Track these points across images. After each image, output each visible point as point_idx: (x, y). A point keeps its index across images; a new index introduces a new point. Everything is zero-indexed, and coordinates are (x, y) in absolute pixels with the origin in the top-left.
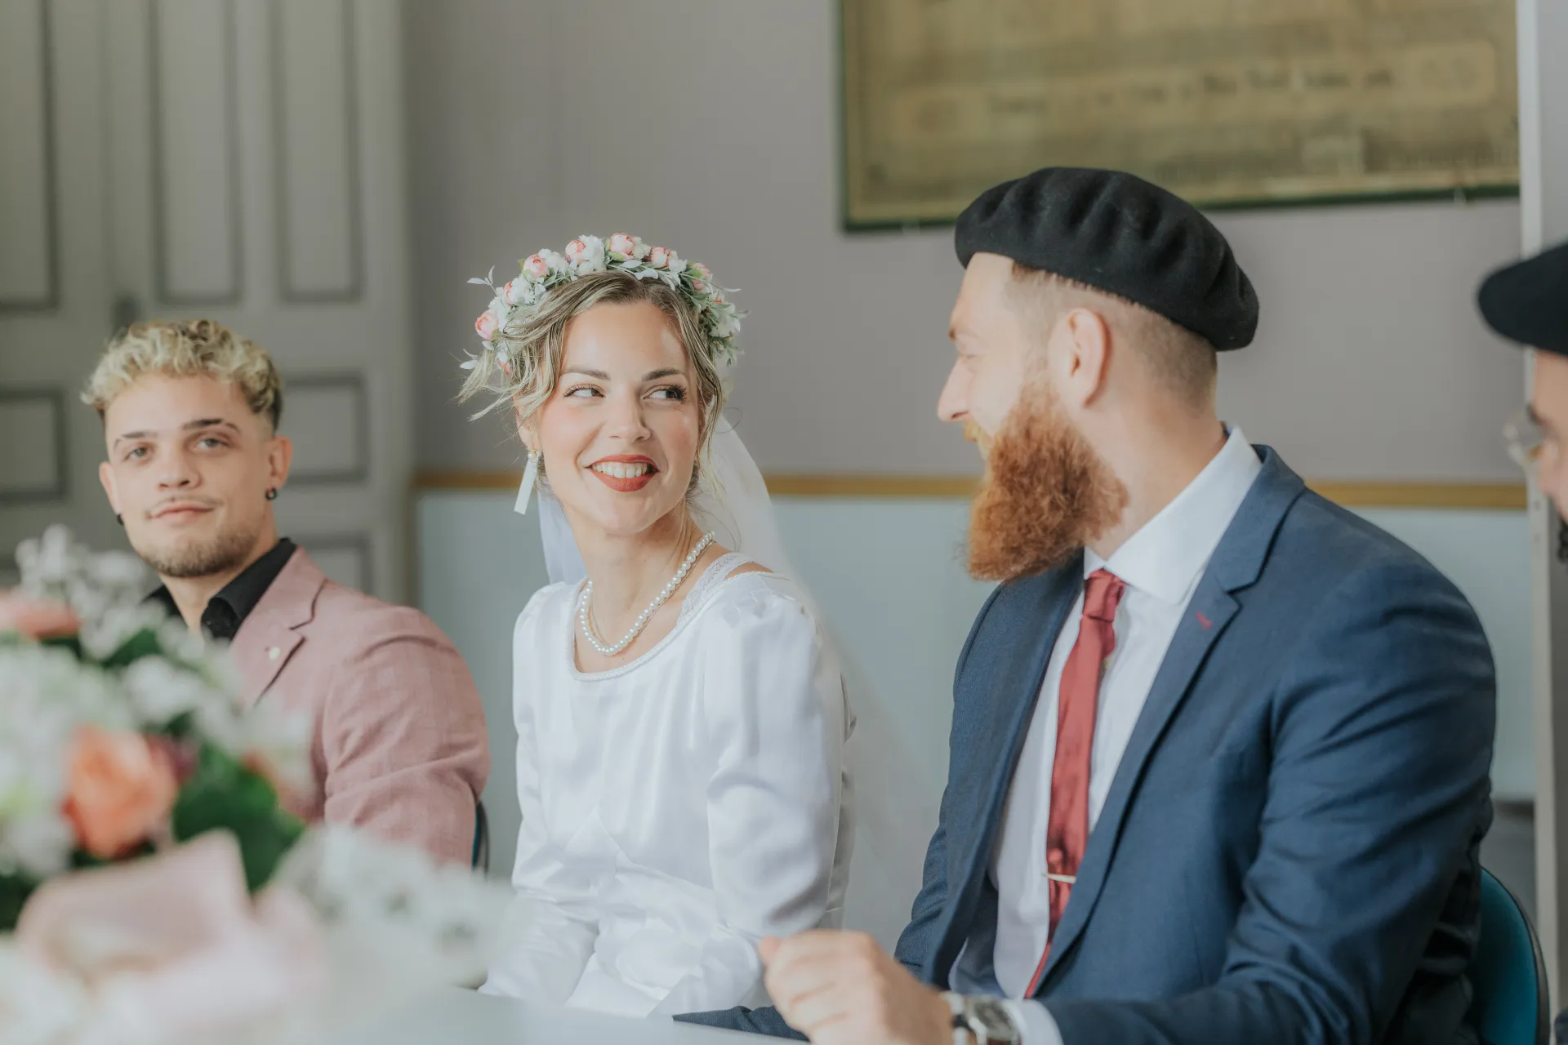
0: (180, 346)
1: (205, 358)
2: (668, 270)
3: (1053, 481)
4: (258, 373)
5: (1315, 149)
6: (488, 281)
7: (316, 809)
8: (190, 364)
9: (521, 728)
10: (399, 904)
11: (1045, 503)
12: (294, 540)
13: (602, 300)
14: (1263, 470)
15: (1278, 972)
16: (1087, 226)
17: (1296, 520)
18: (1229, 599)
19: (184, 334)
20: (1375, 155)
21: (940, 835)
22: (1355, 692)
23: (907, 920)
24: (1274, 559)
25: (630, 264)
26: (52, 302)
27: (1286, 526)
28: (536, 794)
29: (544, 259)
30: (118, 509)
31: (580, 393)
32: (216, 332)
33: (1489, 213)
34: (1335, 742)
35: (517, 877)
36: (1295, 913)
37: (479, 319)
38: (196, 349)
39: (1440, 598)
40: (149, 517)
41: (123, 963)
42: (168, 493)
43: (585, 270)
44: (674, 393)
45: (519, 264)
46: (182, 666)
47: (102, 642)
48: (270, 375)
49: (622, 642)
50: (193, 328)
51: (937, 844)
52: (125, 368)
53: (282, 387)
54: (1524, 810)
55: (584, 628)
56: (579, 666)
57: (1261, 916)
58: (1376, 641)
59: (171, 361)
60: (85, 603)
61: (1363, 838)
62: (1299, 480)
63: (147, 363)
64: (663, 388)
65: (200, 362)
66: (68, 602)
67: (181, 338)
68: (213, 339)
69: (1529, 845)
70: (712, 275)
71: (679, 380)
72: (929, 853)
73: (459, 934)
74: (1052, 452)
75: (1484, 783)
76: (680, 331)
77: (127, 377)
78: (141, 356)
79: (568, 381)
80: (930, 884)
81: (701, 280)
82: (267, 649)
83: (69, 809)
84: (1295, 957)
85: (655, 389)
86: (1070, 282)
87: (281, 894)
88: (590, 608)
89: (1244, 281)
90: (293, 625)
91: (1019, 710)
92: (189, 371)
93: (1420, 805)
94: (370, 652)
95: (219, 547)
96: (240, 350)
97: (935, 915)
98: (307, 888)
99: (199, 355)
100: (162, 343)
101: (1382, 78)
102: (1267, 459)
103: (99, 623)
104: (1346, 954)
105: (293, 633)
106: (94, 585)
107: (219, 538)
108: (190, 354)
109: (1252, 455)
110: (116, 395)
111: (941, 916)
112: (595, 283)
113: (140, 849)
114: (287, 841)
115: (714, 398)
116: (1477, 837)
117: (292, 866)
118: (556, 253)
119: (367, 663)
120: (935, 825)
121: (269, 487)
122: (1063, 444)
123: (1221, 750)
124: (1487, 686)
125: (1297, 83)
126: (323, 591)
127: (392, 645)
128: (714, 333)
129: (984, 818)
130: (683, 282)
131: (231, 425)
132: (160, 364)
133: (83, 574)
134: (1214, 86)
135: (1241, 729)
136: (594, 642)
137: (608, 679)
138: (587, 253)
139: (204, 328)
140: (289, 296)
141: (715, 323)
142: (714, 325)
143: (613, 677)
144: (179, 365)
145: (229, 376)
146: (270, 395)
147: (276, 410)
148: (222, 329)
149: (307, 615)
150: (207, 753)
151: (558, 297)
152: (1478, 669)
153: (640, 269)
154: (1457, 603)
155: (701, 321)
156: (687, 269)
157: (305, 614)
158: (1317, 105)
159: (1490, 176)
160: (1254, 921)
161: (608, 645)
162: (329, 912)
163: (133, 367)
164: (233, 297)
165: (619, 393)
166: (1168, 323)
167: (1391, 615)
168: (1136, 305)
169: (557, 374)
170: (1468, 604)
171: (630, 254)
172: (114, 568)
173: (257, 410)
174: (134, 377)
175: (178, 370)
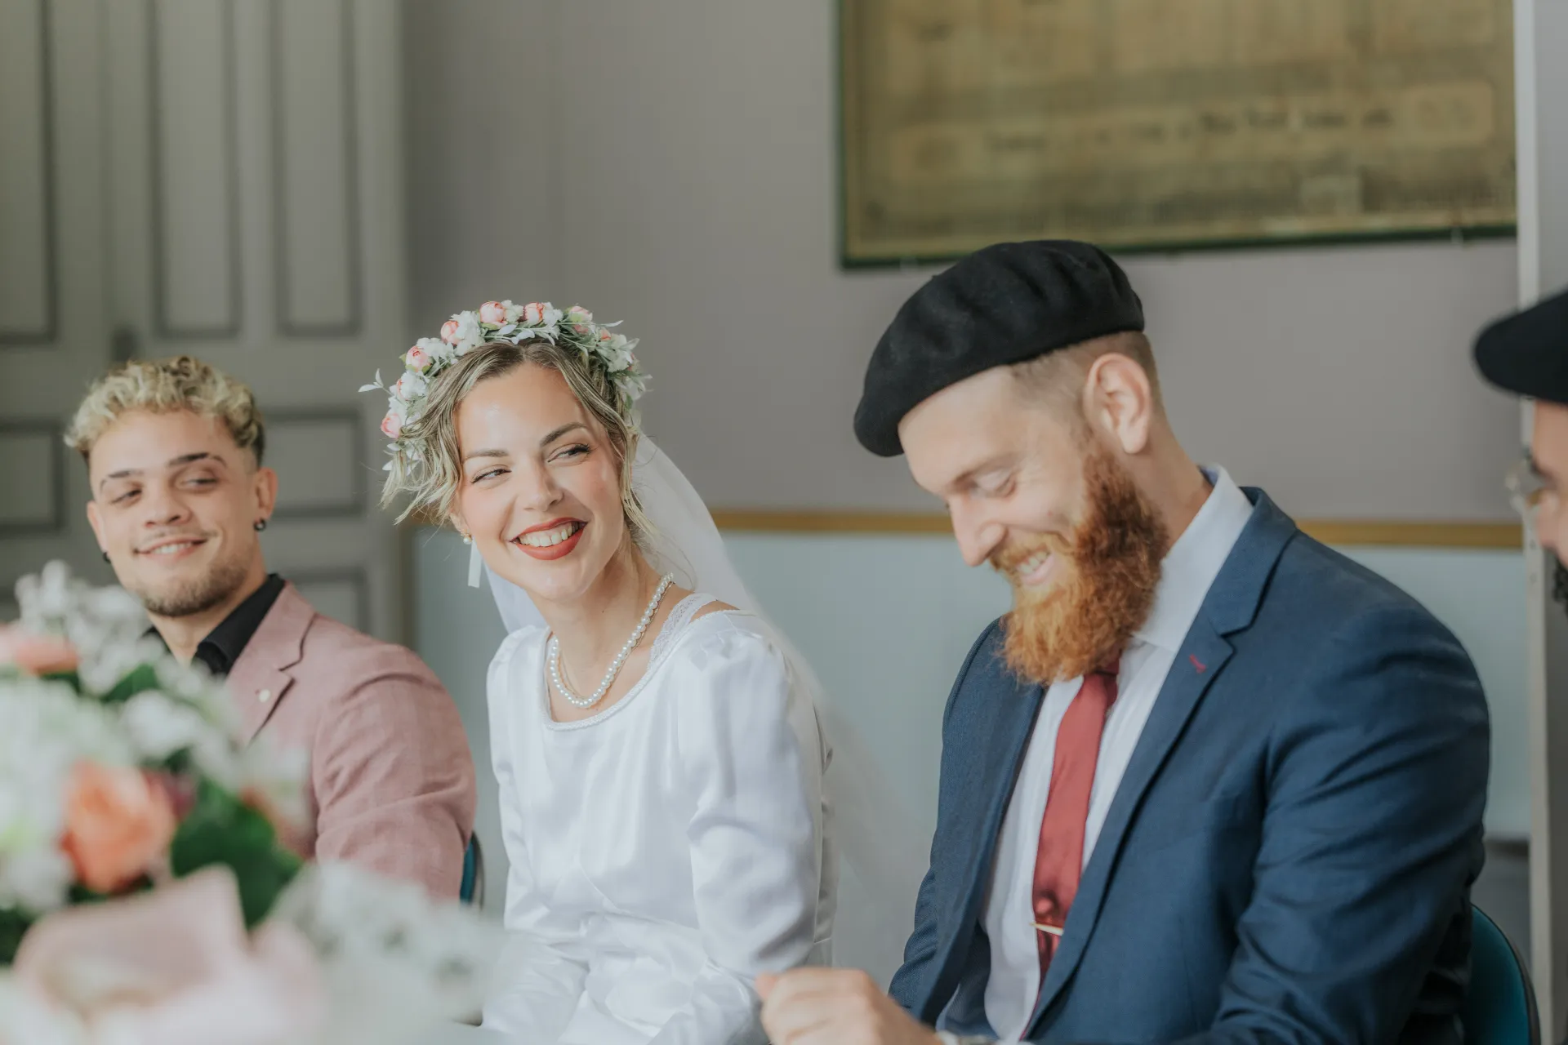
0: (162, 382)
1: (189, 392)
2: (545, 325)
4: (241, 406)
5: (1313, 188)
6: (378, 385)
7: (309, 846)
8: (173, 398)
9: (501, 777)
10: (396, 940)
12: (283, 575)
14: (1254, 514)
15: (1274, 1019)
17: (1290, 563)
18: (1222, 642)
19: (165, 370)
20: (1373, 195)
21: (930, 878)
22: (1351, 739)
23: (900, 962)
24: (1268, 603)
25: (504, 331)
26: (50, 336)
27: (1280, 570)
28: (520, 839)
29: (422, 349)
30: (105, 545)
32: (197, 367)
33: (1486, 253)
34: (1331, 787)
35: (511, 919)
36: (1289, 960)
38: (178, 383)
39: (1435, 644)
40: (136, 552)
41: (120, 997)
42: (155, 530)
43: (463, 349)
44: (578, 449)
46: (181, 702)
47: (100, 678)
48: (251, 410)
49: (595, 695)
50: (174, 365)
51: (928, 887)
52: (108, 406)
53: (264, 424)
54: (1519, 850)
55: (556, 681)
56: (554, 717)
57: (1256, 963)
58: (1372, 687)
59: (154, 397)
60: (84, 639)
61: (1360, 885)
62: (1290, 522)
63: (130, 400)
65: (183, 397)
66: (66, 638)
67: (162, 374)
68: (195, 374)
69: (1523, 886)
71: (580, 435)
72: (921, 894)
73: (455, 970)
75: (1478, 828)
77: (110, 415)
78: (124, 393)
79: (471, 468)
80: (922, 927)
81: (580, 323)
82: (258, 692)
83: (68, 844)
84: (1289, 1004)
87: (278, 931)
88: (560, 659)
90: (282, 666)
91: (1010, 757)
92: (172, 406)
93: (1415, 852)
94: (356, 691)
95: (213, 582)
96: (222, 385)
97: (929, 957)
98: (304, 923)
99: (181, 389)
100: (144, 380)
101: (1379, 119)
102: (1259, 502)
103: (98, 658)
104: (1341, 1001)
105: (281, 674)
106: (92, 620)
107: (212, 572)
108: (172, 390)
109: (1242, 498)
110: (100, 434)
111: (935, 958)
113: (138, 884)
114: (285, 876)
116: (1471, 879)
117: (289, 902)
119: (355, 701)
120: (925, 867)
121: (258, 519)
123: (1216, 796)
124: (1481, 731)
125: (1295, 122)
126: (313, 629)
127: (380, 684)
129: (975, 868)
130: (562, 330)
131: (218, 458)
132: (143, 400)
133: (82, 609)
134: (1213, 124)
135: (1236, 773)
136: (566, 694)
137: (584, 728)
139: (184, 364)
140: (288, 329)
141: (609, 360)
142: (610, 362)
143: (589, 726)
144: (163, 401)
145: (213, 410)
146: (254, 429)
147: (259, 445)
148: (203, 365)
149: (295, 656)
150: (205, 788)
152: (1472, 714)
153: (515, 333)
154: (1452, 648)
155: (591, 364)
156: (565, 316)
157: (294, 655)
158: (1316, 144)
159: (1487, 216)
160: (1247, 969)
161: (583, 698)
162: (326, 947)
163: (116, 404)
164: (231, 331)
165: (522, 462)
167: (1387, 661)
169: (458, 463)
170: (1463, 649)
171: (503, 320)
172: (111, 603)
173: (242, 444)
174: (117, 414)
175: (162, 406)
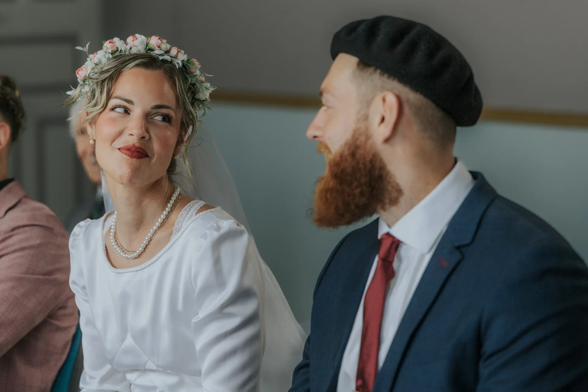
2: (177, 59)
3: (363, 180)
6: (86, 49)
11: (357, 191)
13: (137, 65)
14: (475, 185)
16: (401, 47)
18: (456, 251)
24: (480, 232)
25: (157, 52)
27: (488, 214)
29: (115, 42)
31: (118, 110)
37: (79, 69)
43: (134, 51)
44: (167, 119)
45: (102, 43)
62: (494, 190)
64: (160, 114)
70: (200, 66)
71: (172, 113)
74: (364, 165)
76: (176, 88)
79: (113, 102)
81: (194, 67)
85: (157, 114)
86: (386, 76)
89: (477, 92)
102: (478, 179)
109: (469, 176)
112: (136, 57)
115: (191, 128)
118: (122, 41)
122: (371, 161)
128: (197, 97)
130: (184, 65)
137: (131, 272)
138: (136, 43)
141: (198, 91)
142: (198, 93)
143: (134, 271)
151: (116, 61)
153: (162, 55)
155: (190, 88)
156: (188, 60)
165: (137, 112)
166: (433, 105)
168: (419, 93)
169: (109, 98)
171: (159, 47)
